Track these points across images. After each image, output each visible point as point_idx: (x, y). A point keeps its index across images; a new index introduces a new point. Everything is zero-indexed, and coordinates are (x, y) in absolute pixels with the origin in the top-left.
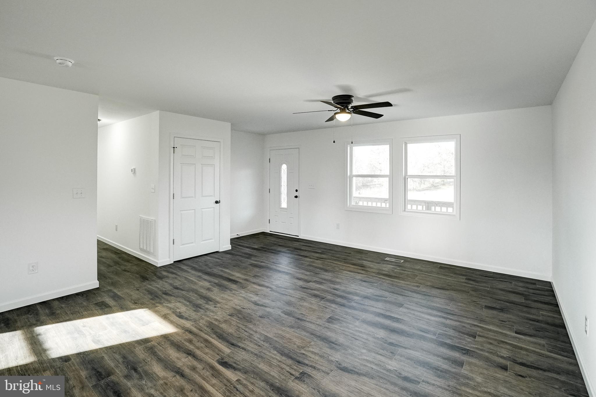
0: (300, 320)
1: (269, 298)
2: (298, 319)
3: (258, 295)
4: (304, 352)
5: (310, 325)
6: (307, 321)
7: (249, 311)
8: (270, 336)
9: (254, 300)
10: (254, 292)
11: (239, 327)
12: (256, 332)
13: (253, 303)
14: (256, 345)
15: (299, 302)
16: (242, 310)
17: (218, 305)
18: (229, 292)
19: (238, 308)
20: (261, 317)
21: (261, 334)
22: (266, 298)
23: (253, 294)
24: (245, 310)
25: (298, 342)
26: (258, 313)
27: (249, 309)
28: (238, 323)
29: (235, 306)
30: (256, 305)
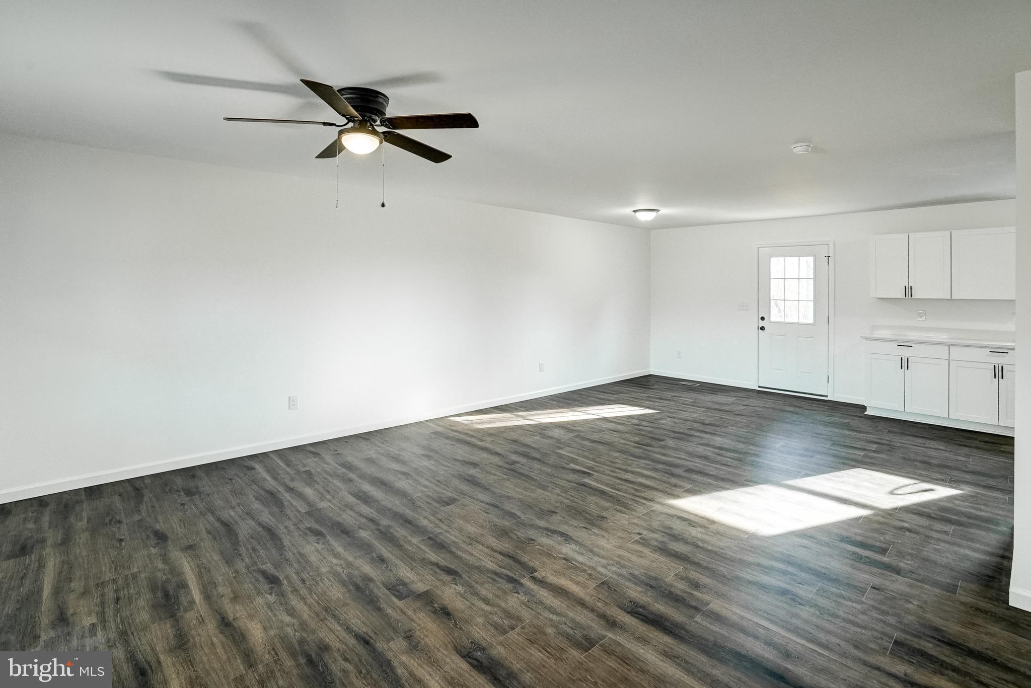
0: (494, 505)
1: (540, 548)
2: (497, 507)
3: (565, 559)
4: (505, 476)
5: (484, 498)
6: (483, 502)
7: (575, 523)
8: (540, 490)
9: (572, 547)
10: (576, 568)
11: (582, 500)
12: (558, 495)
13: (571, 539)
14: (556, 484)
15: (482, 535)
16: (587, 526)
17: (637, 537)
18: (636, 573)
19: (596, 530)
20: (554, 512)
21: (551, 492)
22: (547, 549)
23: (576, 560)
24: (583, 526)
25: (507, 484)
26: (559, 518)
27: (576, 527)
28: (586, 506)
29: (604, 533)
30: (565, 534)
